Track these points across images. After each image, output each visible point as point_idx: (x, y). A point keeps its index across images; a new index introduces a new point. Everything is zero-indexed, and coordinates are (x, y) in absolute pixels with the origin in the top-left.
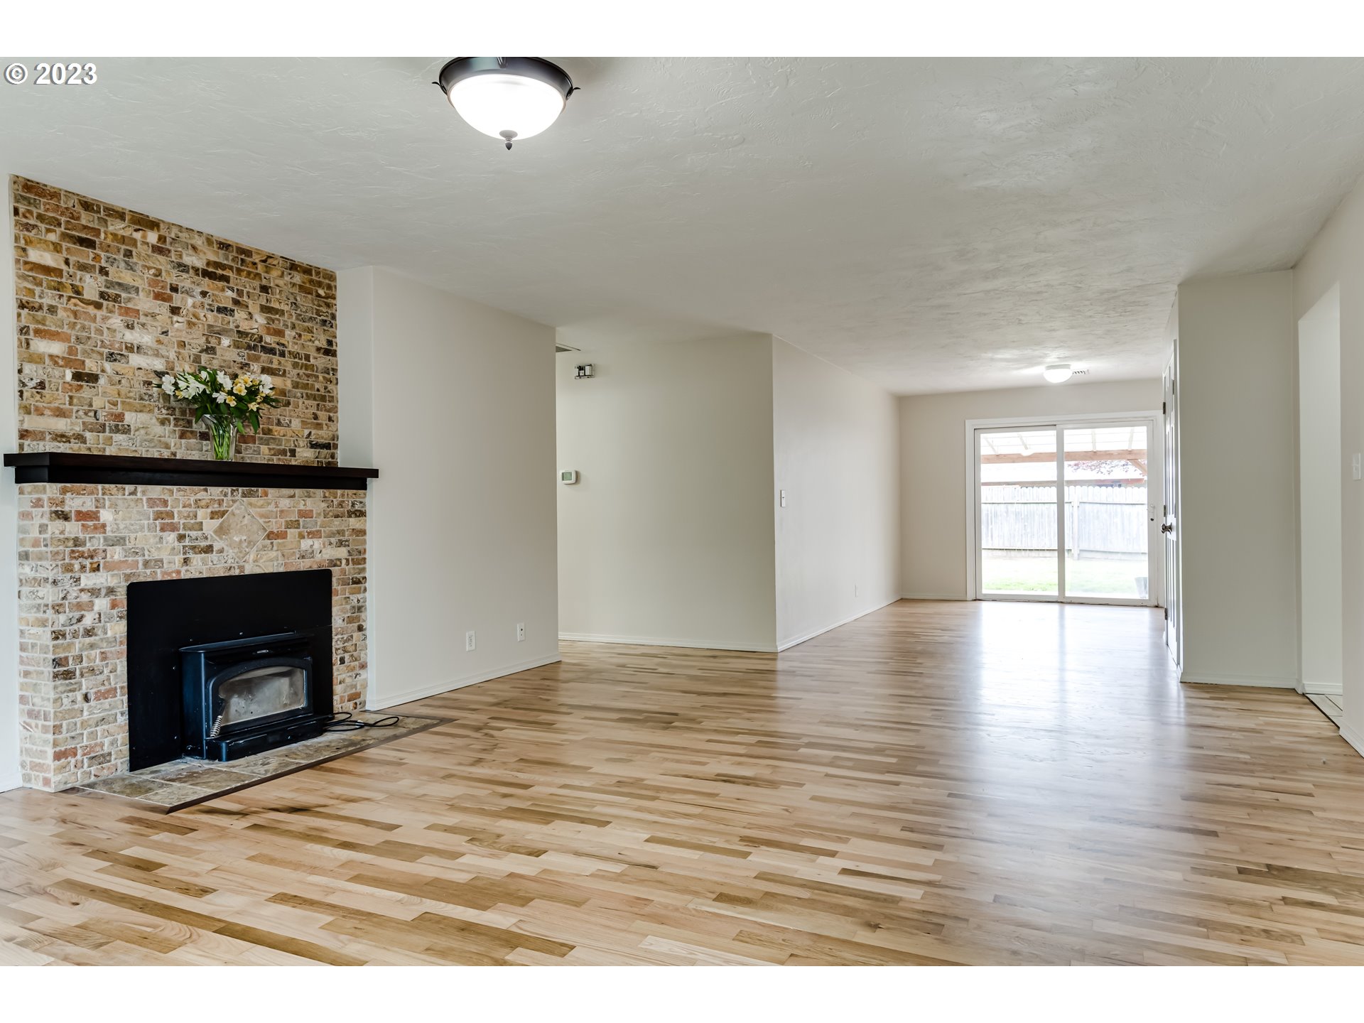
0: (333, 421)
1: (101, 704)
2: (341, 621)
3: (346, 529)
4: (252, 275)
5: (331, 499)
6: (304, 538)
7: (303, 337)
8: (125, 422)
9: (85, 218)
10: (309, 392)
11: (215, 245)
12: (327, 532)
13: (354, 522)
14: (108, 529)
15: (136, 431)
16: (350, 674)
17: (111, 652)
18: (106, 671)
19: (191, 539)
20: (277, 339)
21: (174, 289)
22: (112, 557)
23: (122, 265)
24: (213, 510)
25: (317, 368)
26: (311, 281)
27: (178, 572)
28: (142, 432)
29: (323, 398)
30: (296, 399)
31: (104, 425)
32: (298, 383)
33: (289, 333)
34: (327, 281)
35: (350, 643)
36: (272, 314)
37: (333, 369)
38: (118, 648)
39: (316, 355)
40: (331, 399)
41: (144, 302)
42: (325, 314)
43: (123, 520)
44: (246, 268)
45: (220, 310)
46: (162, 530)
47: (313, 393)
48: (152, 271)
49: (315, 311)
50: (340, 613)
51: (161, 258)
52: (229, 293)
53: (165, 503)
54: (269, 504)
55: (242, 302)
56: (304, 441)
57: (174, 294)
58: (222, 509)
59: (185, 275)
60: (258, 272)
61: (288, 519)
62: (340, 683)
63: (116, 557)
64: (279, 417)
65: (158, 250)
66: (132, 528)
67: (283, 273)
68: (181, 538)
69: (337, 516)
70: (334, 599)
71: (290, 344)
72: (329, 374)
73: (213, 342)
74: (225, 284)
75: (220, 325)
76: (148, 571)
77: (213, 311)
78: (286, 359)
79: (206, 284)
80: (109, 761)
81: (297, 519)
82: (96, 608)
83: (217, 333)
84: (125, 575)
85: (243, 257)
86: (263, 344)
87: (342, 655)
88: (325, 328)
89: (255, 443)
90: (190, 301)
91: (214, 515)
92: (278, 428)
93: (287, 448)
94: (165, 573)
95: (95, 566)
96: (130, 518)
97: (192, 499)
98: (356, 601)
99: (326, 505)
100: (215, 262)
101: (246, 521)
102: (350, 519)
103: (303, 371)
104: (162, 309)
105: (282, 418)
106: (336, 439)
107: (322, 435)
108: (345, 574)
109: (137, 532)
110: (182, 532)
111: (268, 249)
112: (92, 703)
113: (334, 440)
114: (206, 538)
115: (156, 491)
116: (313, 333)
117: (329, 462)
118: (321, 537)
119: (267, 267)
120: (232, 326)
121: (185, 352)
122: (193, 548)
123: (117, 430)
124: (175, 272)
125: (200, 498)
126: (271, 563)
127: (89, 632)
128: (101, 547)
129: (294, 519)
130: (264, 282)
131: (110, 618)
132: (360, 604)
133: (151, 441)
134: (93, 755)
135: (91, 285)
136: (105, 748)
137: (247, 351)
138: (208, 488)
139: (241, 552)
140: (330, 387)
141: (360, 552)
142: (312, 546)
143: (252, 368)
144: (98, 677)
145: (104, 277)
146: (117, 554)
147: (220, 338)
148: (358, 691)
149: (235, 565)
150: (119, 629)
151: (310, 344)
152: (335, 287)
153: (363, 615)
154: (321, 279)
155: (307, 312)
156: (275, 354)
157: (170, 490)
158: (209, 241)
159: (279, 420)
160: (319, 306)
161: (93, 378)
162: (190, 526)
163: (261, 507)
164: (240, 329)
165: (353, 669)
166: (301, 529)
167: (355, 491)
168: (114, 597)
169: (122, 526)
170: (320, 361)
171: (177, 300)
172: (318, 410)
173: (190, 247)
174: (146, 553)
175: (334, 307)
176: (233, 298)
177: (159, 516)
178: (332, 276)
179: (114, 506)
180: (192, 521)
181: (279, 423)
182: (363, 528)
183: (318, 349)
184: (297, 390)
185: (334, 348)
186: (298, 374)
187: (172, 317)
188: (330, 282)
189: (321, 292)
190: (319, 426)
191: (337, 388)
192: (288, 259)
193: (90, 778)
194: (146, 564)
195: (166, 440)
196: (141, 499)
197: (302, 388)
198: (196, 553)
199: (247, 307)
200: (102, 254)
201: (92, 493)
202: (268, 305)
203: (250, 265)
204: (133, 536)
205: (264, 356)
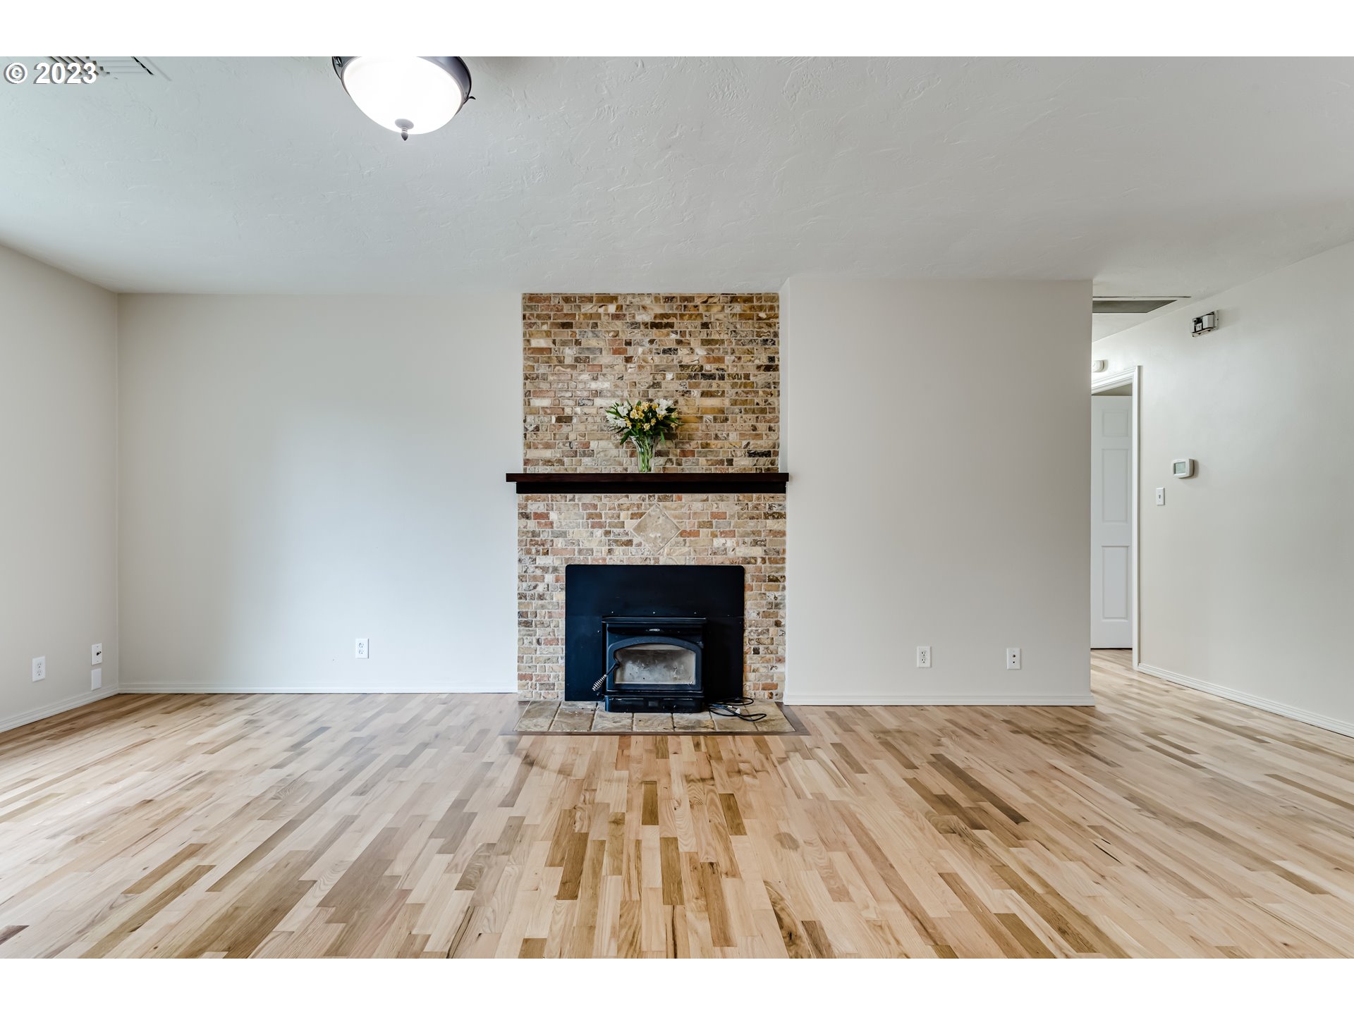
0: (774, 431)
1: (548, 648)
2: (755, 615)
3: (762, 530)
4: (694, 317)
5: (746, 502)
6: (717, 536)
7: (742, 359)
8: (591, 448)
9: (567, 309)
10: (748, 407)
11: (661, 301)
12: (741, 532)
13: (771, 524)
14: (555, 525)
15: (597, 454)
16: (766, 665)
17: (555, 613)
18: (552, 625)
19: (615, 535)
20: (716, 365)
21: (629, 343)
22: (557, 545)
23: (590, 334)
24: (633, 512)
25: (757, 384)
26: (752, 308)
27: (604, 559)
28: (602, 454)
29: (763, 411)
30: (734, 415)
31: (576, 451)
32: (736, 401)
33: (729, 359)
34: (769, 304)
35: (766, 636)
36: (712, 345)
37: (774, 383)
38: (560, 610)
39: (756, 372)
40: (771, 410)
41: (606, 359)
42: (766, 334)
43: (565, 519)
44: (688, 312)
45: (665, 352)
46: (593, 527)
47: (752, 407)
48: (611, 334)
49: (755, 334)
50: (753, 607)
51: (619, 323)
52: (673, 336)
53: (595, 507)
54: (682, 507)
55: (684, 341)
56: (741, 451)
57: (628, 347)
58: (640, 511)
59: (636, 331)
60: (700, 312)
61: (701, 520)
62: (754, 671)
63: (559, 546)
64: (717, 432)
65: (616, 317)
66: (571, 525)
67: (723, 307)
68: (607, 533)
69: (752, 518)
70: (748, 594)
71: (730, 367)
72: (770, 388)
73: (659, 378)
74: (670, 329)
75: (665, 363)
76: (582, 557)
77: (659, 354)
78: (726, 381)
79: (654, 333)
80: (553, 689)
81: (710, 520)
82: (546, 580)
83: (663, 371)
84: (565, 559)
85: (686, 303)
86: (703, 372)
87: (756, 646)
88: (767, 346)
89: (694, 456)
90: (640, 350)
91: (633, 516)
92: (716, 442)
93: (725, 459)
94: (594, 559)
95: (545, 551)
96: (569, 518)
97: (616, 503)
98: (772, 597)
99: (741, 507)
100: (661, 314)
101: (660, 521)
102: (768, 521)
103: (742, 389)
104: (620, 359)
105: (719, 433)
106: (776, 447)
107: (762, 444)
108: (761, 572)
109: (574, 528)
110: (607, 529)
111: (707, 291)
112: (543, 646)
113: (774, 448)
114: (627, 534)
115: (588, 498)
116: (753, 354)
117: (769, 468)
118: (734, 536)
119: (707, 306)
120: (675, 362)
121: (636, 391)
122: (616, 541)
123: (584, 455)
124: (629, 330)
125: (623, 503)
126: (684, 557)
127: (541, 597)
128: (550, 538)
129: (707, 520)
130: (705, 320)
131: (555, 589)
132: (778, 601)
133: (607, 461)
134: (543, 682)
135: (569, 353)
136: (551, 679)
137: (689, 380)
138: (629, 495)
139: (655, 546)
140: (771, 399)
141: (778, 552)
142: (724, 544)
143: (692, 394)
144: (547, 629)
145: (579, 347)
146: (560, 543)
147: (665, 374)
148: (775, 682)
149: (651, 557)
150: (560, 597)
151: (750, 363)
152: (778, 306)
153: (781, 612)
154: (763, 303)
155: (746, 336)
156: (715, 379)
157: (598, 497)
158: (657, 299)
159: (716, 435)
160: (760, 328)
161: (568, 419)
162: (614, 524)
163: (675, 509)
164: (682, 364)
165: (768, 661)
166: (714, 529)
167: (772, 495)
168: (557, 574)
169: (563, 524)
170: (761, 378)
171: (630, 351)
172: (757, 422)
173: (641, 308)
174: (581, 544)
175: (777, 325)
176: (676, 340)
177: (590, 516)
178: (774, 297)
179: (559, 509)
180: (616, 521)
181: (717, 437)
182: (782, 529)
183: (759, 367)
184: (735, 407)
185: (776, 363)
186: (737, 393)
187: (626, 366)
188: (772, 304)
189: (763, 315)
190: (759, 436)
191: (778, 400)
192: (729, 294)
193: (540, 697)
194: (580, 551)
195: (620, 459)
196: (578, 504)
197: (740, 404)
198: (618, 546)
199: (689, 344)
200: (577, 331)
201: (544, 500)
202: (709, 338)
203: (692, 308)
204: (571, 531)
205: (704, 383)
